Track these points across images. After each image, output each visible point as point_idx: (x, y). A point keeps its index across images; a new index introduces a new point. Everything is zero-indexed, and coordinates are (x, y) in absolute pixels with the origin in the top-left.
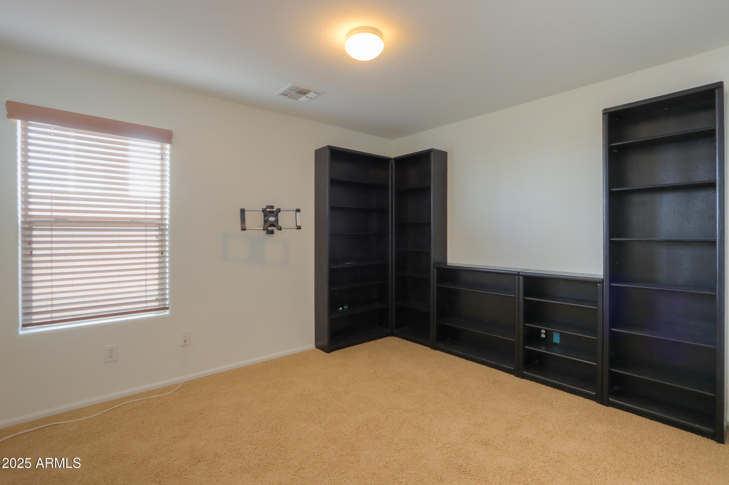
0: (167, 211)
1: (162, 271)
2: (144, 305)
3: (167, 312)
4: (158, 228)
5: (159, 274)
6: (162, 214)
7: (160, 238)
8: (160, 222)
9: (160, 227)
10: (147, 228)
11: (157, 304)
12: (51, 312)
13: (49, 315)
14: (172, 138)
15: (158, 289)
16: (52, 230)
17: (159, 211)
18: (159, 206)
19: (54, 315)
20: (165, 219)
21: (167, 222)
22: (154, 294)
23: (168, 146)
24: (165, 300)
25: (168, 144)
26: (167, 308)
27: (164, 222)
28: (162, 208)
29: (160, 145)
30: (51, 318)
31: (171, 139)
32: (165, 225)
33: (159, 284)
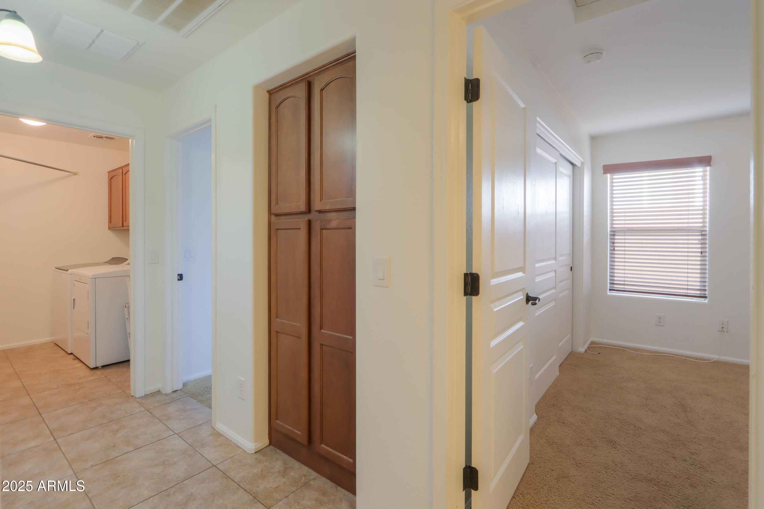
0: (708, 220)
1: (703, 267)
2: (686, 291)
3: (706, 301)
4: (700, 234)
5: (701, 269)
6: (704, 222)
7: (702, 242)
8: (702, 229)
9: (702, 233)
10: (689, 234)
11: (699, 292)
12: (624, 284)
13: (623, 287)
14: (711, 161)
15: (700, 281)
16: (625, 235)
17: (701, 220)
18: (701, 216)
19: (626, 287)
20: (706, 227)
21: (707, 229)
22: (697, 285)
23: (708, 168)
24: (705, 290)
25: (708, 167)
26: (706, 297)
27: (705, 229)
28: (704, 218)
29: (703, 169)
30: (624, 288)
31: (710, 163)
32: (705, 231)
33: (701, 277)
